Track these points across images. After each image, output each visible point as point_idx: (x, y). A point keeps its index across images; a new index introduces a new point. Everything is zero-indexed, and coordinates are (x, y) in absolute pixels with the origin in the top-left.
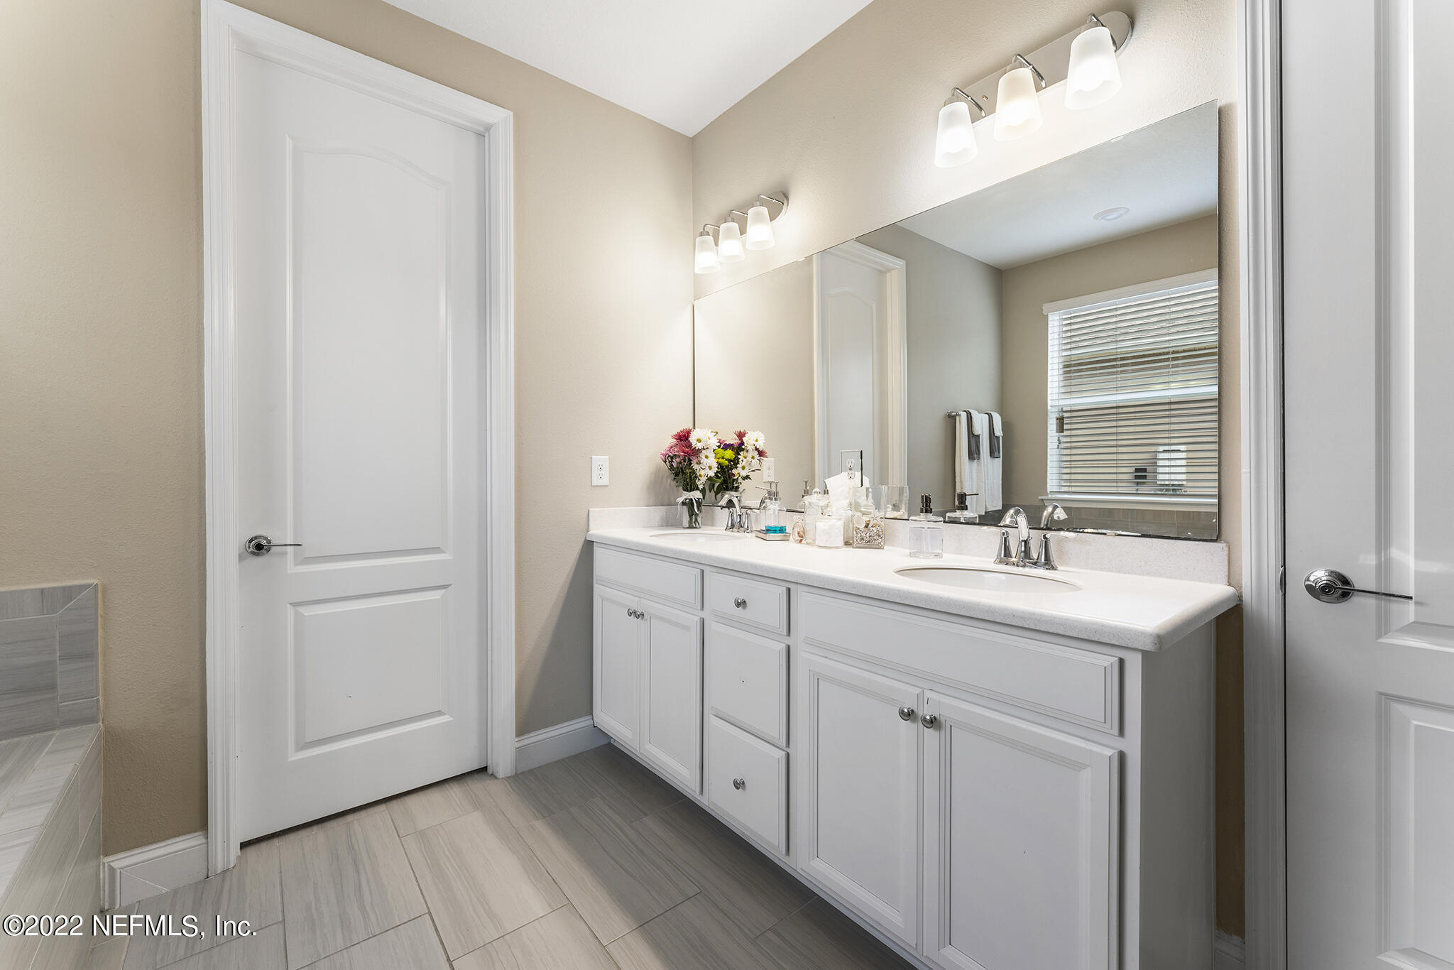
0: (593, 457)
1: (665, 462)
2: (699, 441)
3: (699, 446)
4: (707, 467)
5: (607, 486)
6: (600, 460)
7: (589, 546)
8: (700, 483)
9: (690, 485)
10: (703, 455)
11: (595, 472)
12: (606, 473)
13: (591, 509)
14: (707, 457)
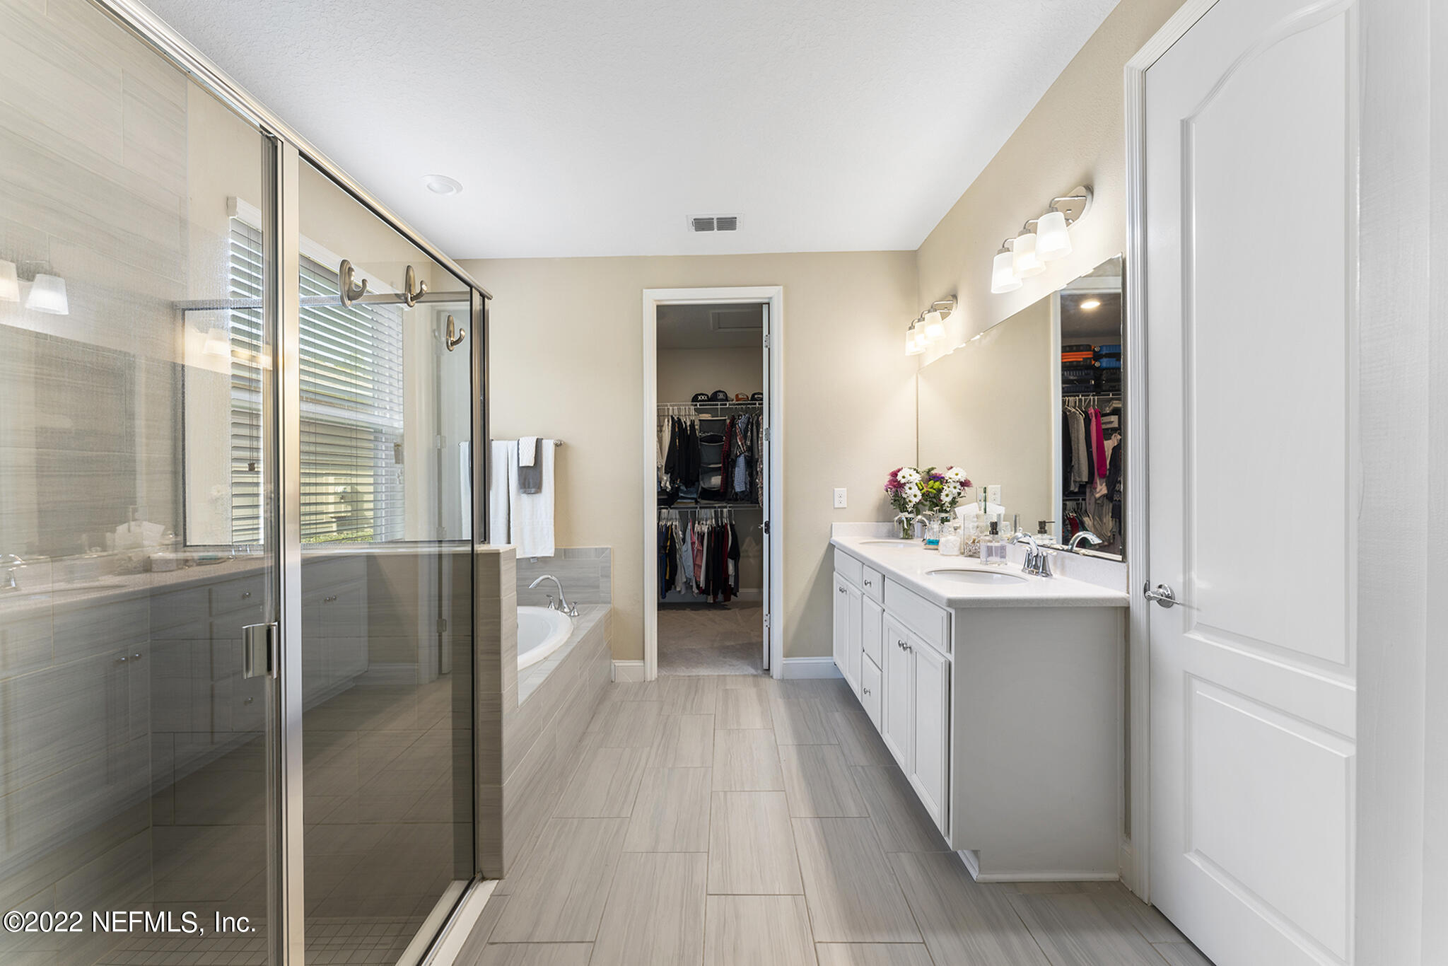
0: (835, 489)
1: (887, 491)
2: (904, 477)
3: (903, 481)
4: (913, 494)
5: (845, 508)
6: (841, 491)
7: (831, 547)
8: (910, 507)
9: (904, 509)
10: (907, 488)
11: (837, 499)
12: (844, 499)
13: (833, 523)
14: (910, 488)
